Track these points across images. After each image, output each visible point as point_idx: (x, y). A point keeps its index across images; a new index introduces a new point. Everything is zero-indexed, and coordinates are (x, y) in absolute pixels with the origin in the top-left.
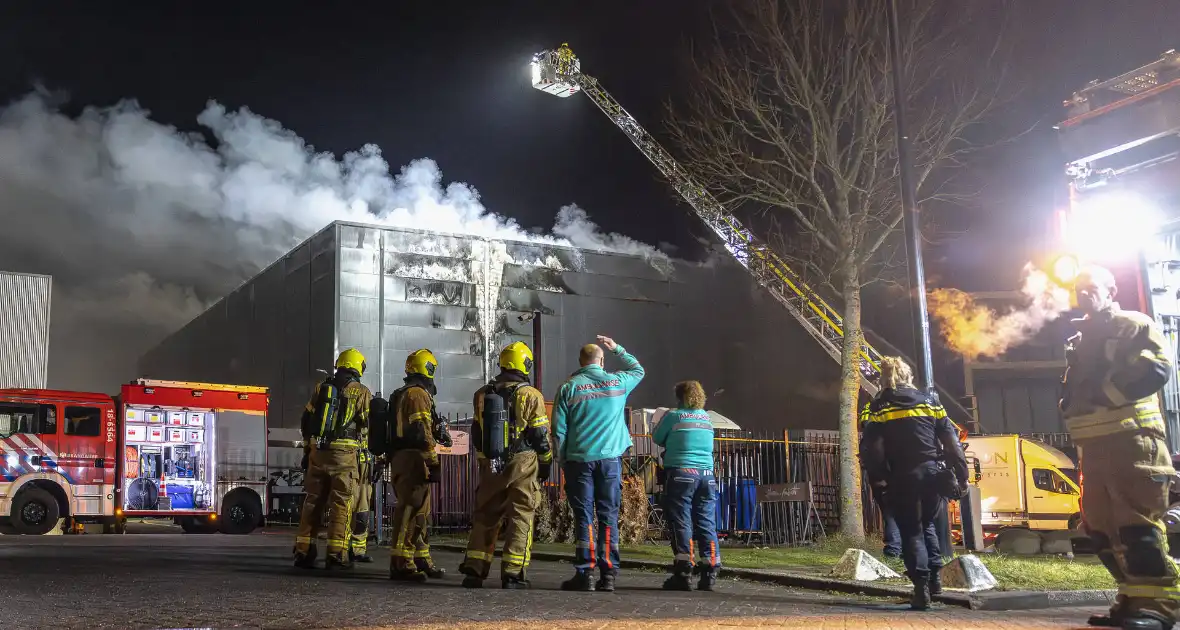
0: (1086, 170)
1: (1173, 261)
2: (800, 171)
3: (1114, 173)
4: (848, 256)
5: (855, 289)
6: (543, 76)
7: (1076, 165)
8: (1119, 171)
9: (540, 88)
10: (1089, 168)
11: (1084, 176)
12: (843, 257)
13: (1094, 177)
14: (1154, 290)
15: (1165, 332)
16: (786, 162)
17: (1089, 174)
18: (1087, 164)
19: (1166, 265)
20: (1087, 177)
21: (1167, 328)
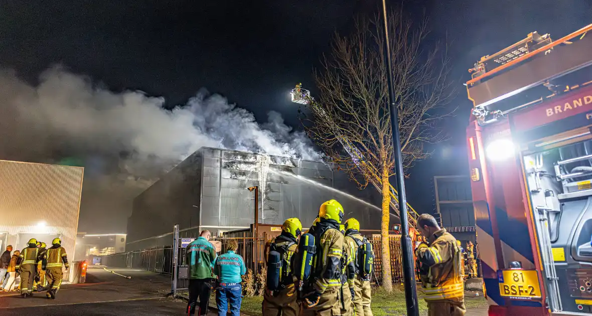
0: (485, 111)
1: (542, 172)
2: (362, 126)
3: (502, 113)
4: (383, 163)
5: (386, 177)
6: (295, 98)
7: (478, 108)
8: (506, 112)
9: (295, 101)
10: (486, 110)
11: (483, 115)
12: (381, 163)
13: (489, 117)
14: (533, 191)
15: (540, 220)
16: (357, 123)
17: (487, 114)
18: (485, 107)
19: (538, 174)
20: (485, 116)
21: (542, 218)
